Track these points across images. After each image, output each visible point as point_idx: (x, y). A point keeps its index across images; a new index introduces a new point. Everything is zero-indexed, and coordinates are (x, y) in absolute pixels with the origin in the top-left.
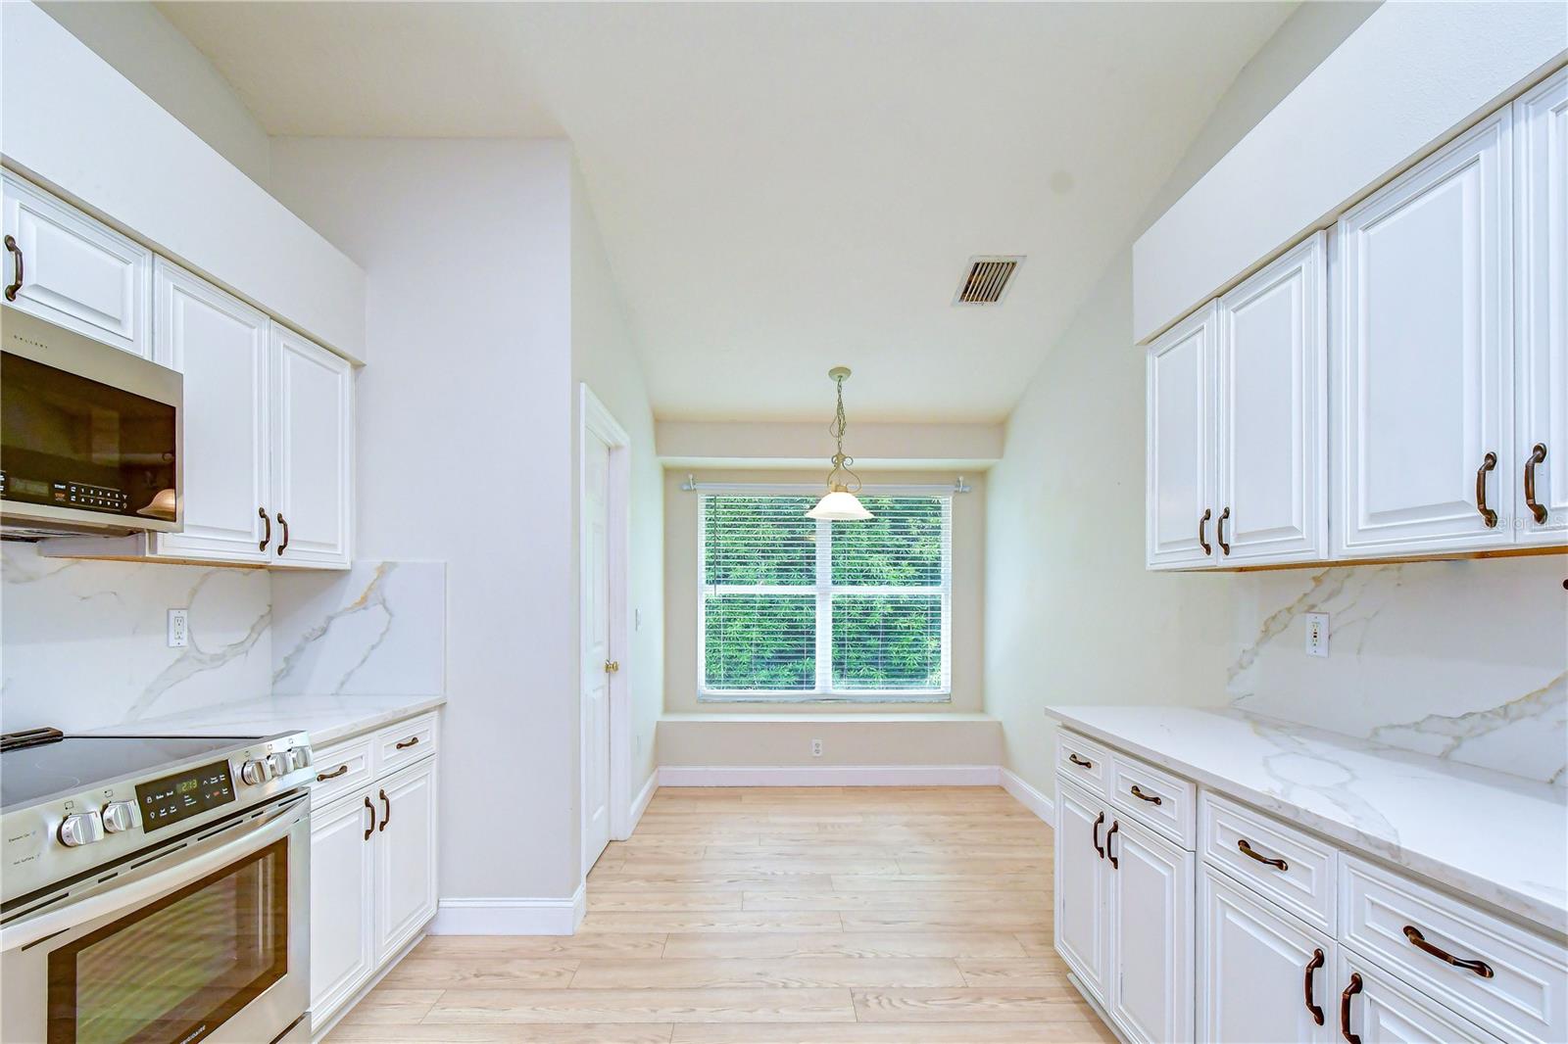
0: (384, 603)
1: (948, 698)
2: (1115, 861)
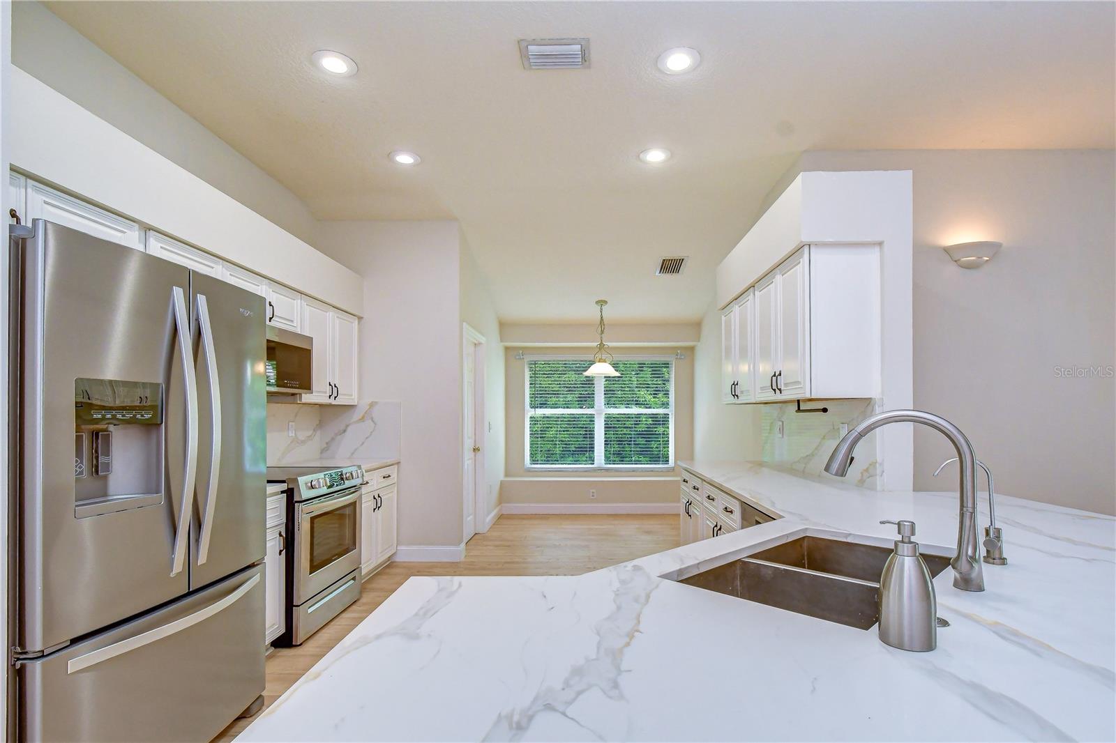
0: (372, 419)
1: (673, 469)
2: (690, 516)
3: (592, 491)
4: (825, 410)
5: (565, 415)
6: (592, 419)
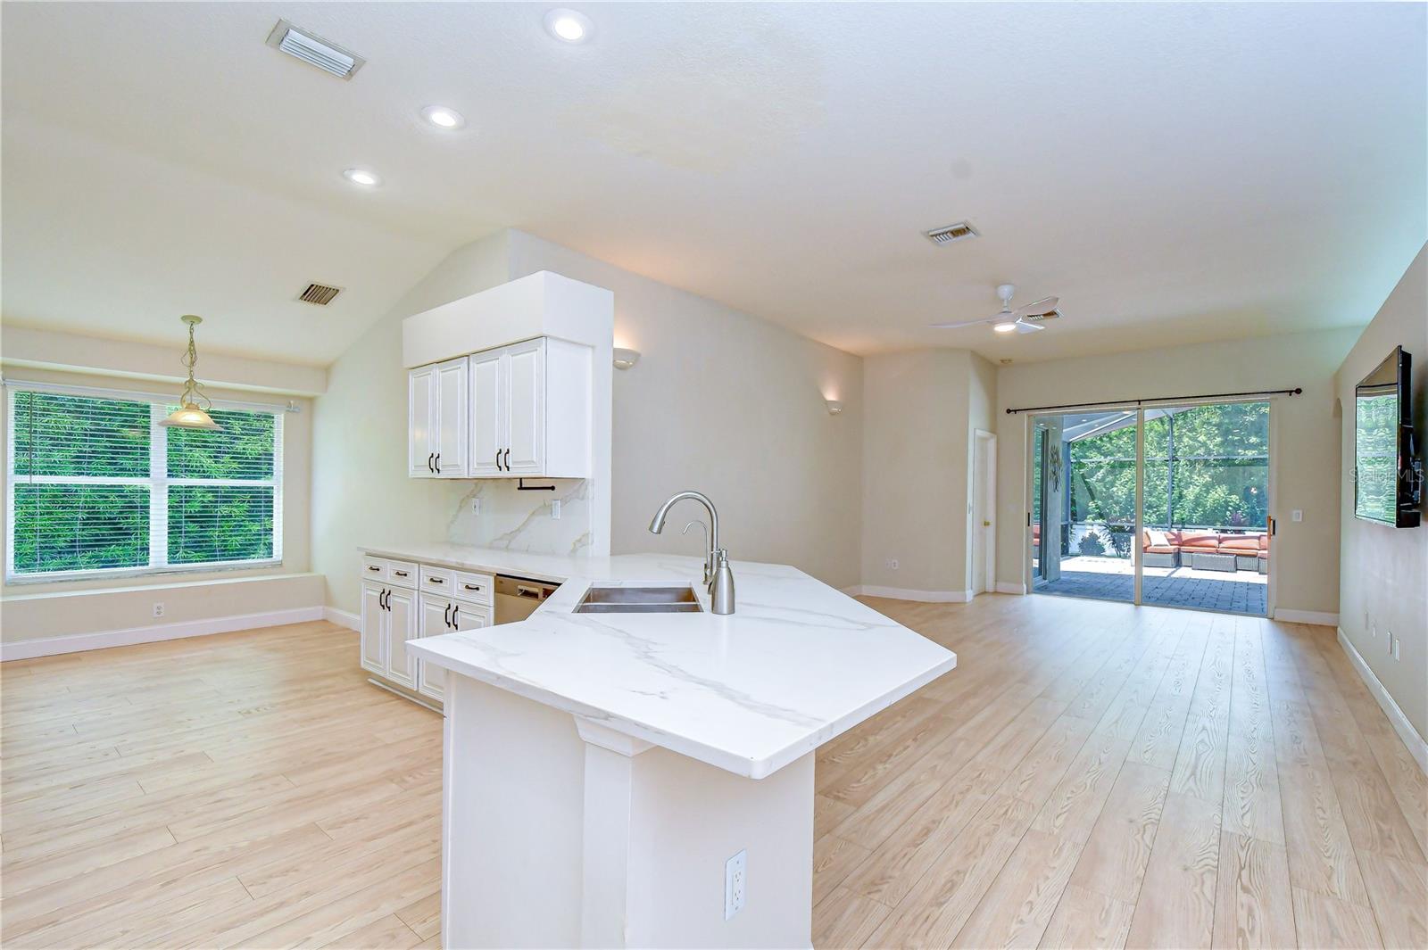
1: (280, 564)
2: (389, 608)
3: (156, 605)
4: (553, 488)
5: (93, 486)
6: (145, 493)
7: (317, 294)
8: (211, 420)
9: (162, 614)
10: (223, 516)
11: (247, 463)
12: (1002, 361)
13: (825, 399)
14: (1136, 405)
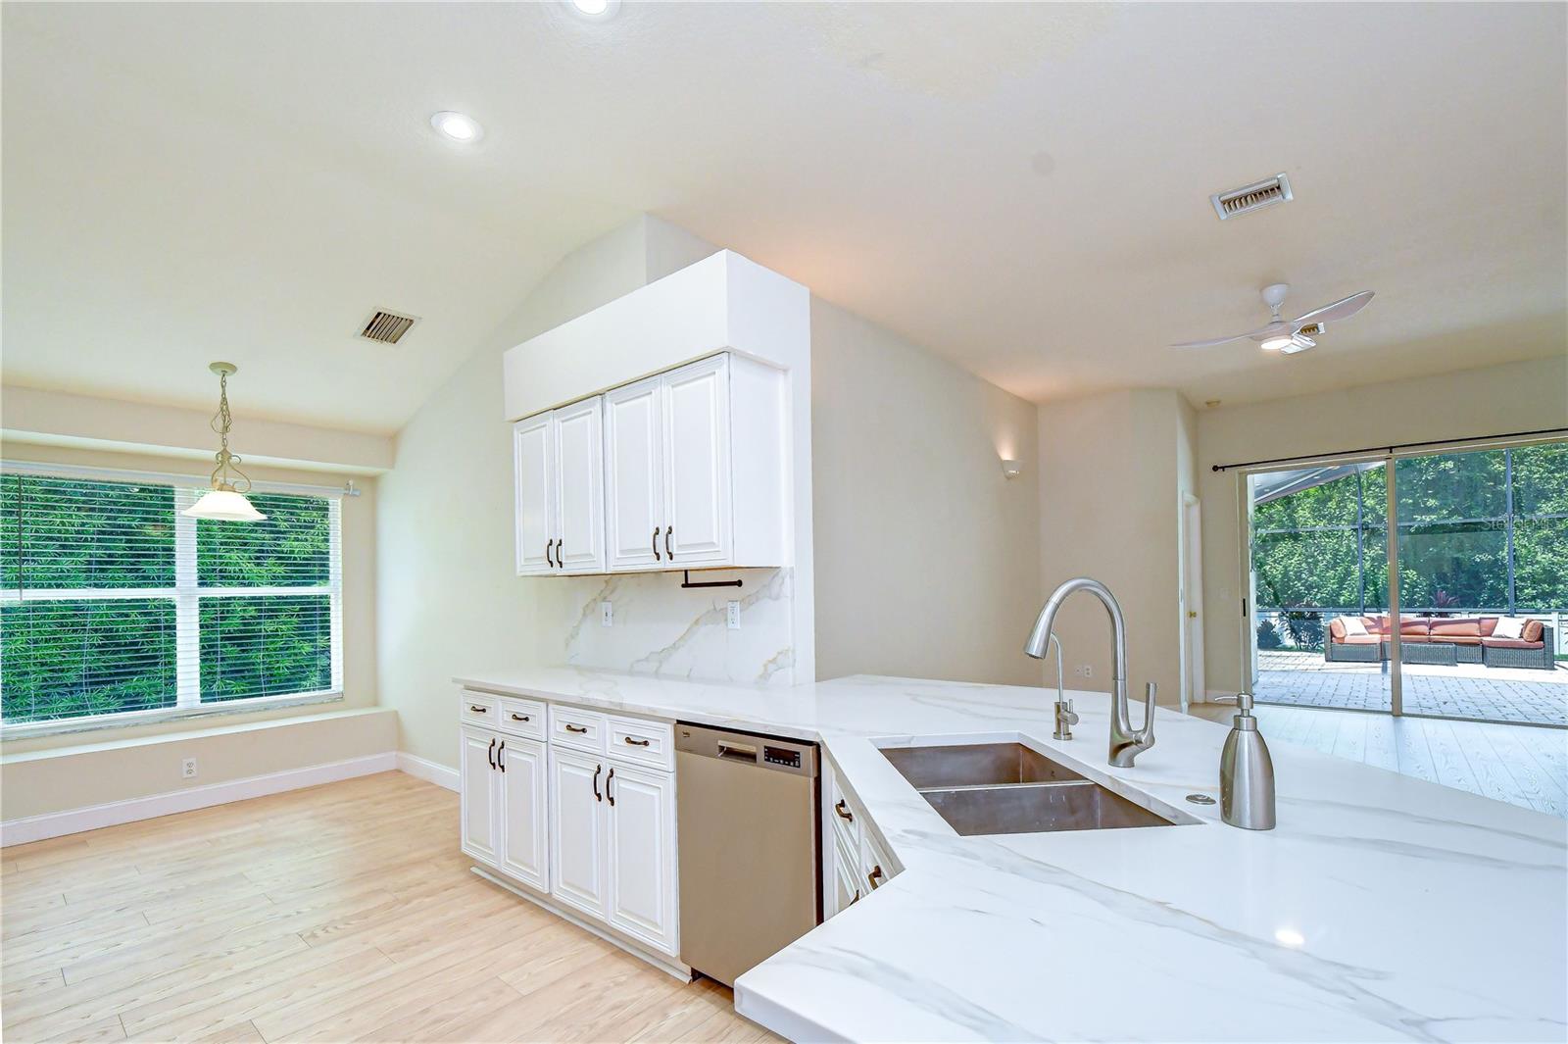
1: (341, 696)
2: (503, 767)
3: (186, 761)
4: (739, 583)
5: (109, 601)
6: (171, 607)
7: (383, 327)
8: (253, 509)
9: (193, 774)
10: (269, 636)
11: (295, 565)
12: (1208, 403)
13: (1000, 458)
14: (1386, 454)
